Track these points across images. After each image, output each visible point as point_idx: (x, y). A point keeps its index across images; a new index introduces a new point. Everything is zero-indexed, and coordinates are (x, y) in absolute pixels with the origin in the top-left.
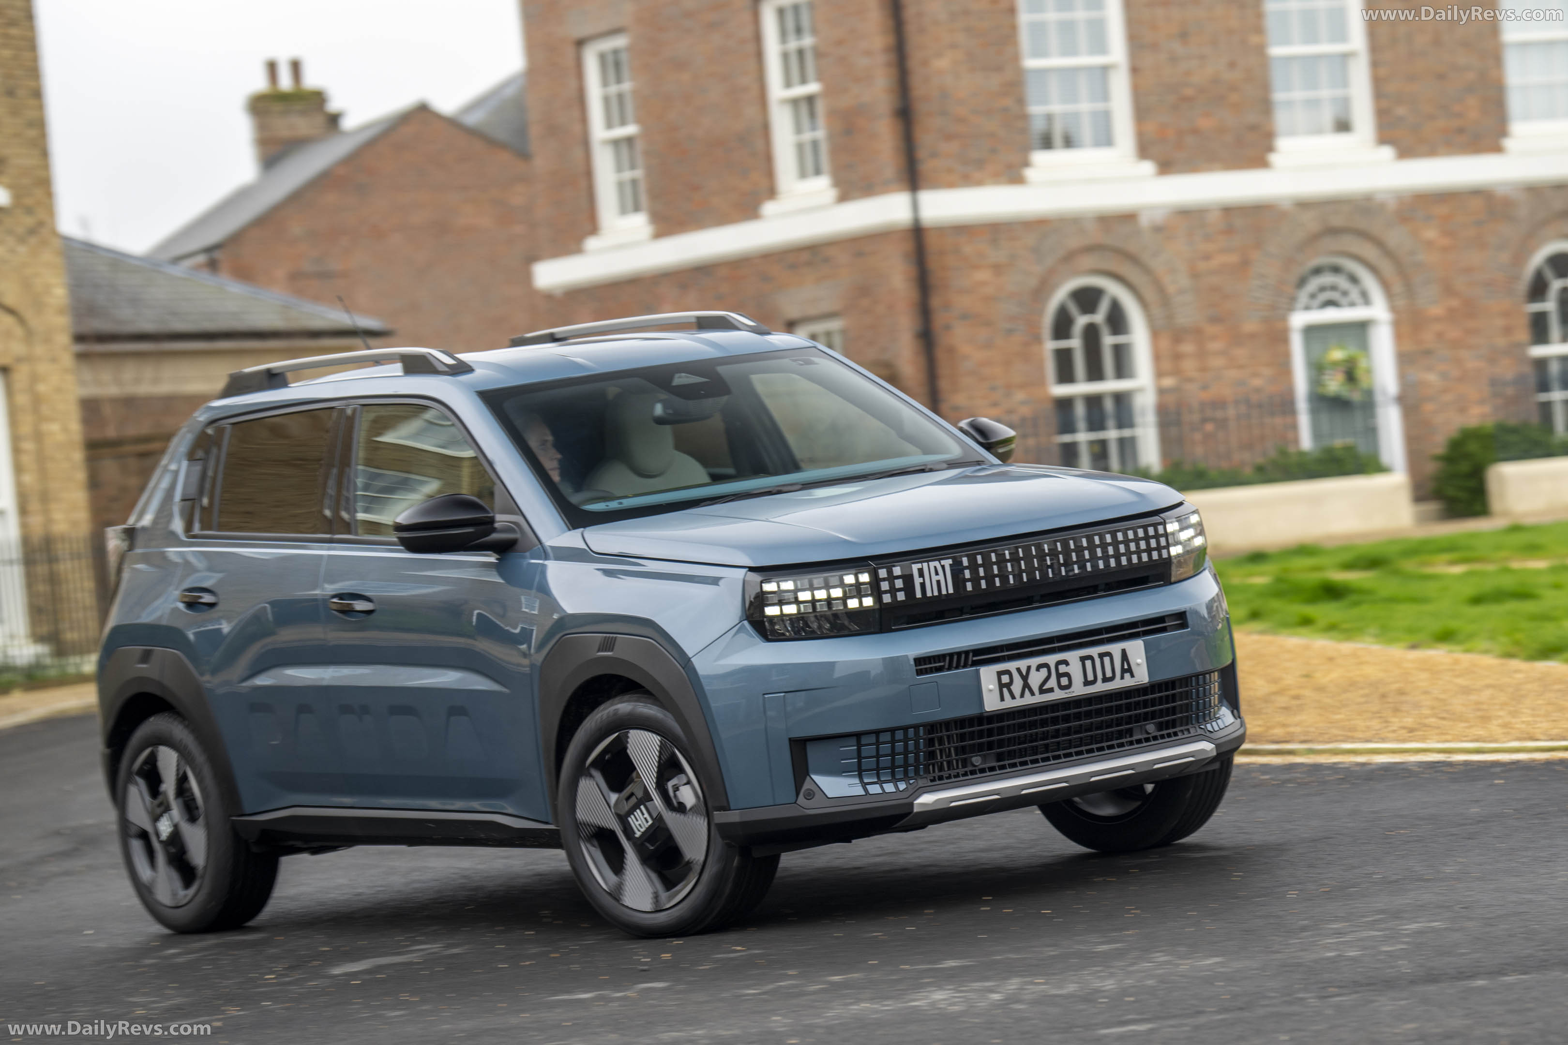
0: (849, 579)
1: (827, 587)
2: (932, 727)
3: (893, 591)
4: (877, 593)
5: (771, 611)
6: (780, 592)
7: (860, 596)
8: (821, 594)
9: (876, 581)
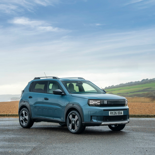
0: (98, 101)
1: (96, 102)
2: (104, 116)
3: (102, 103)
4: (100, 103)
5: (90, 103)
6: (91, 102)
7: (99, 103)
8: (95, 102)
9: (100, 102)
